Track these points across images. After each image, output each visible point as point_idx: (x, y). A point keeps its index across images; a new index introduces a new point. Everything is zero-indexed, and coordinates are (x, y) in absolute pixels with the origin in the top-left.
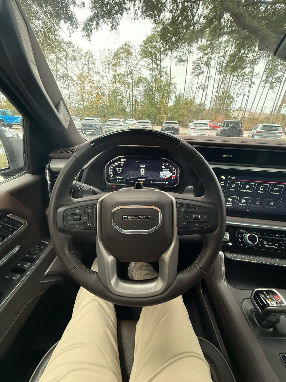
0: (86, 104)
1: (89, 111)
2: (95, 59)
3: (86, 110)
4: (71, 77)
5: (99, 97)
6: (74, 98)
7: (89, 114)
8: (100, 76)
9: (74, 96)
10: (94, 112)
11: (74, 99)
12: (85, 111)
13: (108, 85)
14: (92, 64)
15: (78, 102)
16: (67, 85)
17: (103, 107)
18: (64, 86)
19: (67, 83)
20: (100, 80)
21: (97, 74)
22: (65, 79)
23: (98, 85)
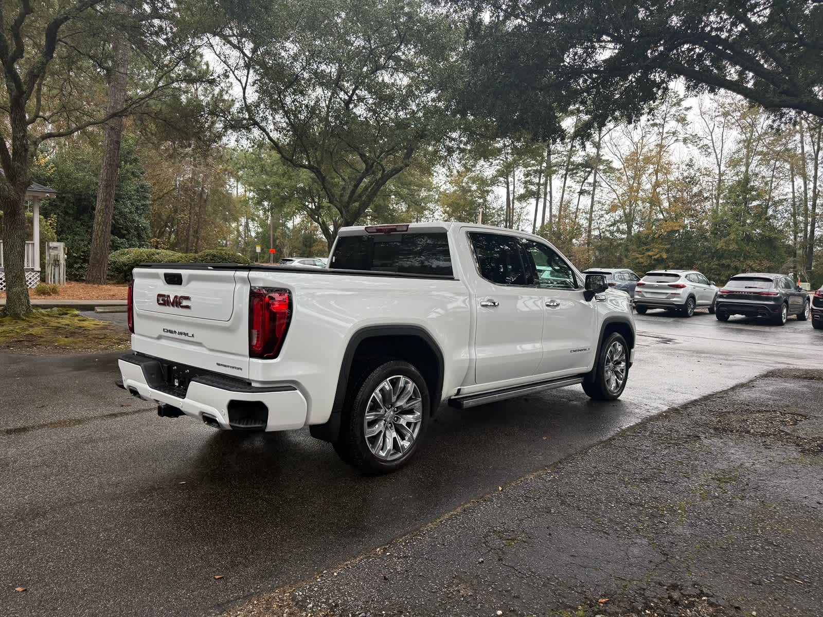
0: (635, 228)
1: (641, 249)
2: (688, 106)
3: (631, 247)
4: (608, 163)
5: (684, 207)
6: (602, 216)
7: (637, 258)
8: (699, 148)
9: (603, 212)
10: (657, 250)
11: (602, 219)
12: (627, 250)
13: (717, 172)
14: (678, 121)
15: (613, 224)
16: (590, 184)
17: (688, 236)
18: (583, 188)
19: (591, 179)
20: (694, 159)
21: (689, 145)
22: (588, 169)
23: (685, 174)
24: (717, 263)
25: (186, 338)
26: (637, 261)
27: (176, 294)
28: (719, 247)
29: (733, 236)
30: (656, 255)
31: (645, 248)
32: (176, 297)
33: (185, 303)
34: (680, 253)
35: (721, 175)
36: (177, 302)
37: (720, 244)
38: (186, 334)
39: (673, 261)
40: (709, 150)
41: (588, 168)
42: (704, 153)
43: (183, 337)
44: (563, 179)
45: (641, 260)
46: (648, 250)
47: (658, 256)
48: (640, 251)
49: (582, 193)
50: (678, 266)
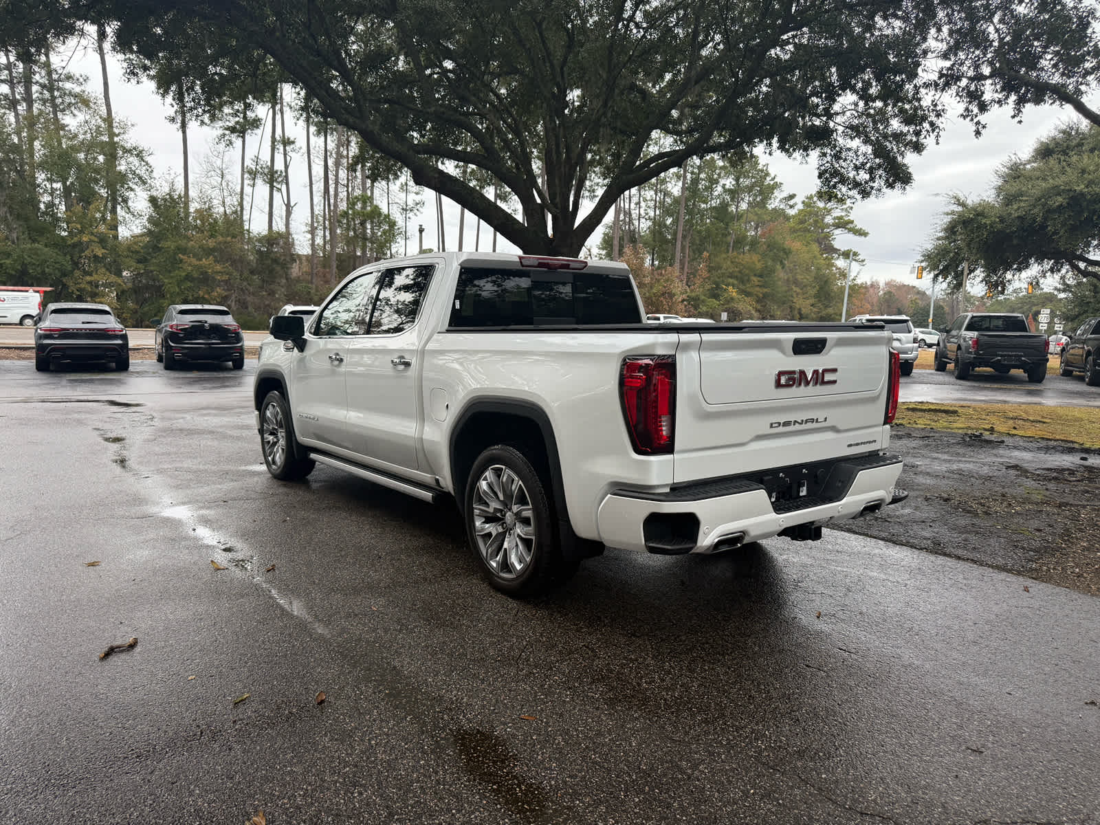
25: (815, 425)
27: (816, 368)
32: (816, 372)
33: (828, 377)
36: (819, 378)
38: (812, 420)
43: (810, 426)
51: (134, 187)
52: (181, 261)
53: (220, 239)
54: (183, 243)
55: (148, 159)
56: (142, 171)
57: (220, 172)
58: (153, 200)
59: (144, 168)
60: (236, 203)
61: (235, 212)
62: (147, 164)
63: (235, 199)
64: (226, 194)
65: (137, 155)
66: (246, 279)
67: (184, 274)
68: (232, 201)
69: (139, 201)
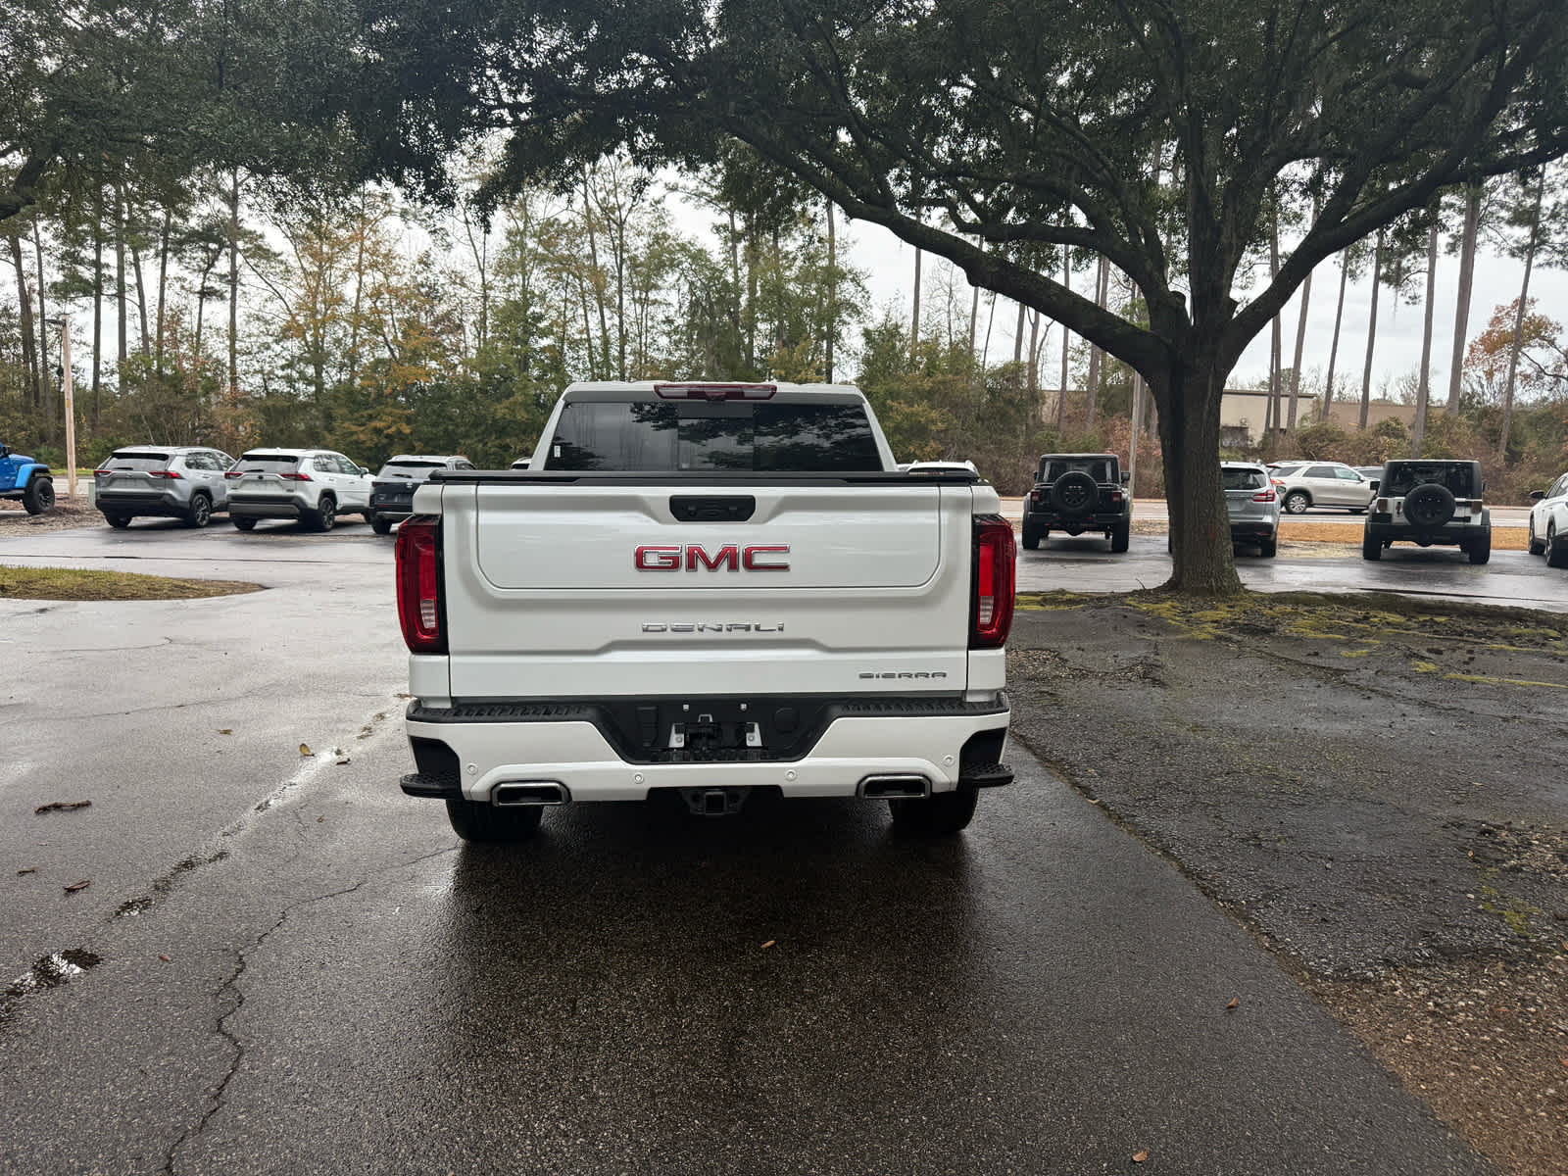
0: (332, 377)
1: (356, 415)
4: (256, 239)
5: (419, 341)
6: (266, 347)
7: (352, 434)
8: (432, 235)
9: (270, 339)
10: (389, 419)
11: (267, 352)
13: (478, 280)
15: (290, 365)
16: (222, 277)
17: (441, 394)
18: (207, 284)
19: (223, 265)
20: (431, 253)
21: (411, 224)
22: (213, 246)
23: (420, 279)
24: (497, 442)
26: (355, 437)
28: (499, 415)
29: (519, 397)
30: (389, 427)
31: (365, 413)
34: (435, 425)
35: (486, 287)
37: (500, 410)
39: (420, 440)
40: (448, 239)
41: (214, 242)
42: (439, 242)
44: (160, 260)
45: (362, 437)
46: (371, 418)
47: (393, 429)
48: (356, 419)
49: (206, 293)
50: (430, 449)
51: (848, 319)
52: (891, 407)
53: (940, 377)
54: (895, 385)
55: (866, 283)
56: (857, 301)
57: (948, 290)
58: (867, 334)
59: (860, 295)
60: (964, 329)
61: (964, 341)
62: (863, 289)
63: (963, 324)
64: (953, 317)
65: (853, 280)
66: (970, 429)
67: (892, 425)
68: (961, 326)
69: (852, 337)
